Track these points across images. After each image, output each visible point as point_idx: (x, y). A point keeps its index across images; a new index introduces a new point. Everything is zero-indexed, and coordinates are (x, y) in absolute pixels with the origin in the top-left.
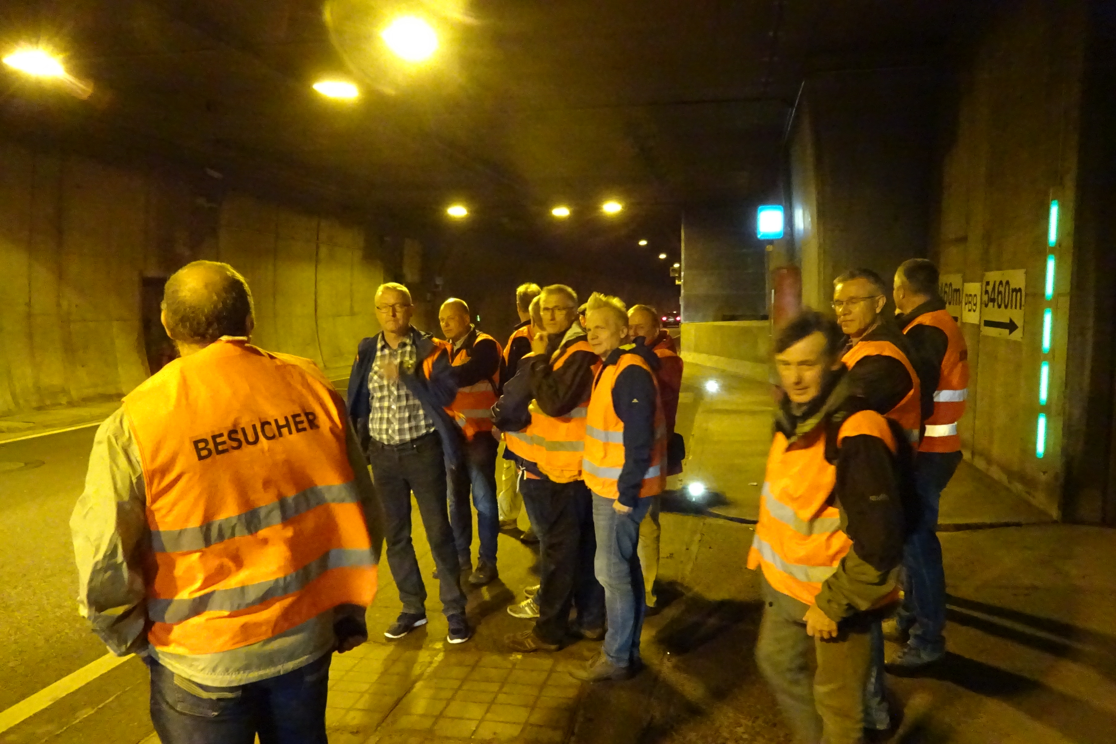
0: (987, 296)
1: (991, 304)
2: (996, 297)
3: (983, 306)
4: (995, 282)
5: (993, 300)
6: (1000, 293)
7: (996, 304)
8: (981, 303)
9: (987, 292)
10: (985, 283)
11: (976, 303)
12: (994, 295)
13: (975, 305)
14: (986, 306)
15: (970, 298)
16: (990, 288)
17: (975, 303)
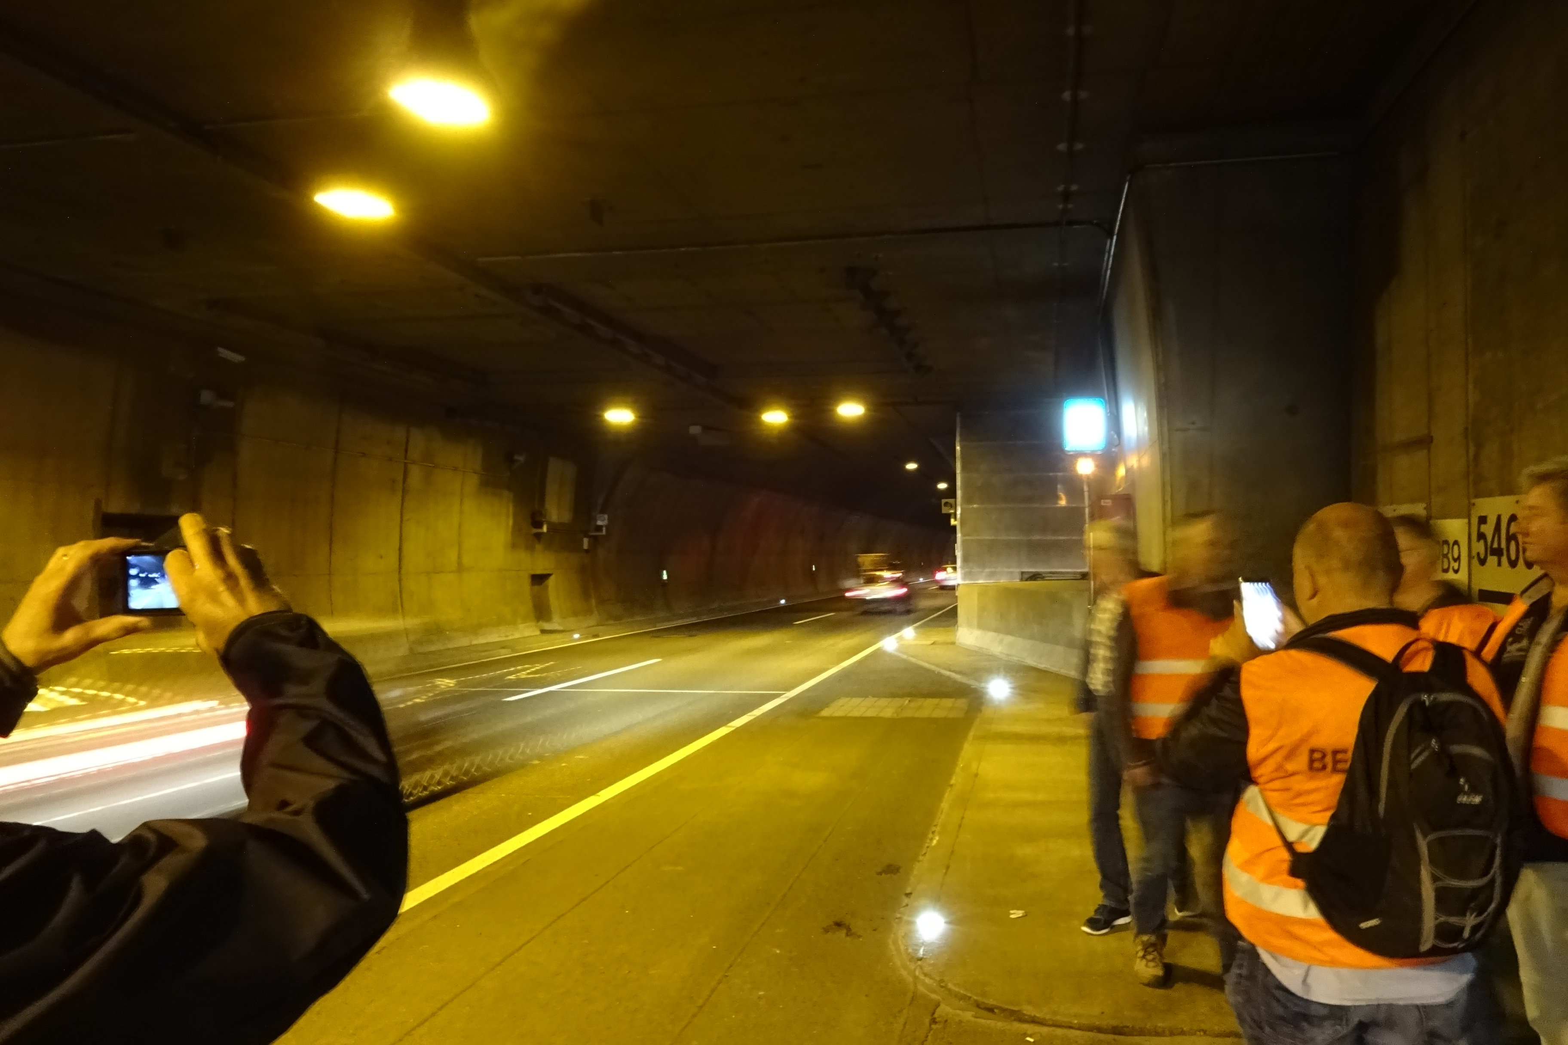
0: (1482, 542)
1: (1492, 560)
2: (1503, 545)
3: (1475, 562)
4: (1499, 518)
5: (1498, 552)
6: (1511, 538)
7: (1504, 559)
8: (1470, 557)
9: (1481, 536)
10: (1475, 521)
11: (1459, 558)
12: (1499, 544)
13: (1457, 559)
14: (1482, 562)
15: (1446, 547)
16: (1488, 529)
17: (1456, 556)
